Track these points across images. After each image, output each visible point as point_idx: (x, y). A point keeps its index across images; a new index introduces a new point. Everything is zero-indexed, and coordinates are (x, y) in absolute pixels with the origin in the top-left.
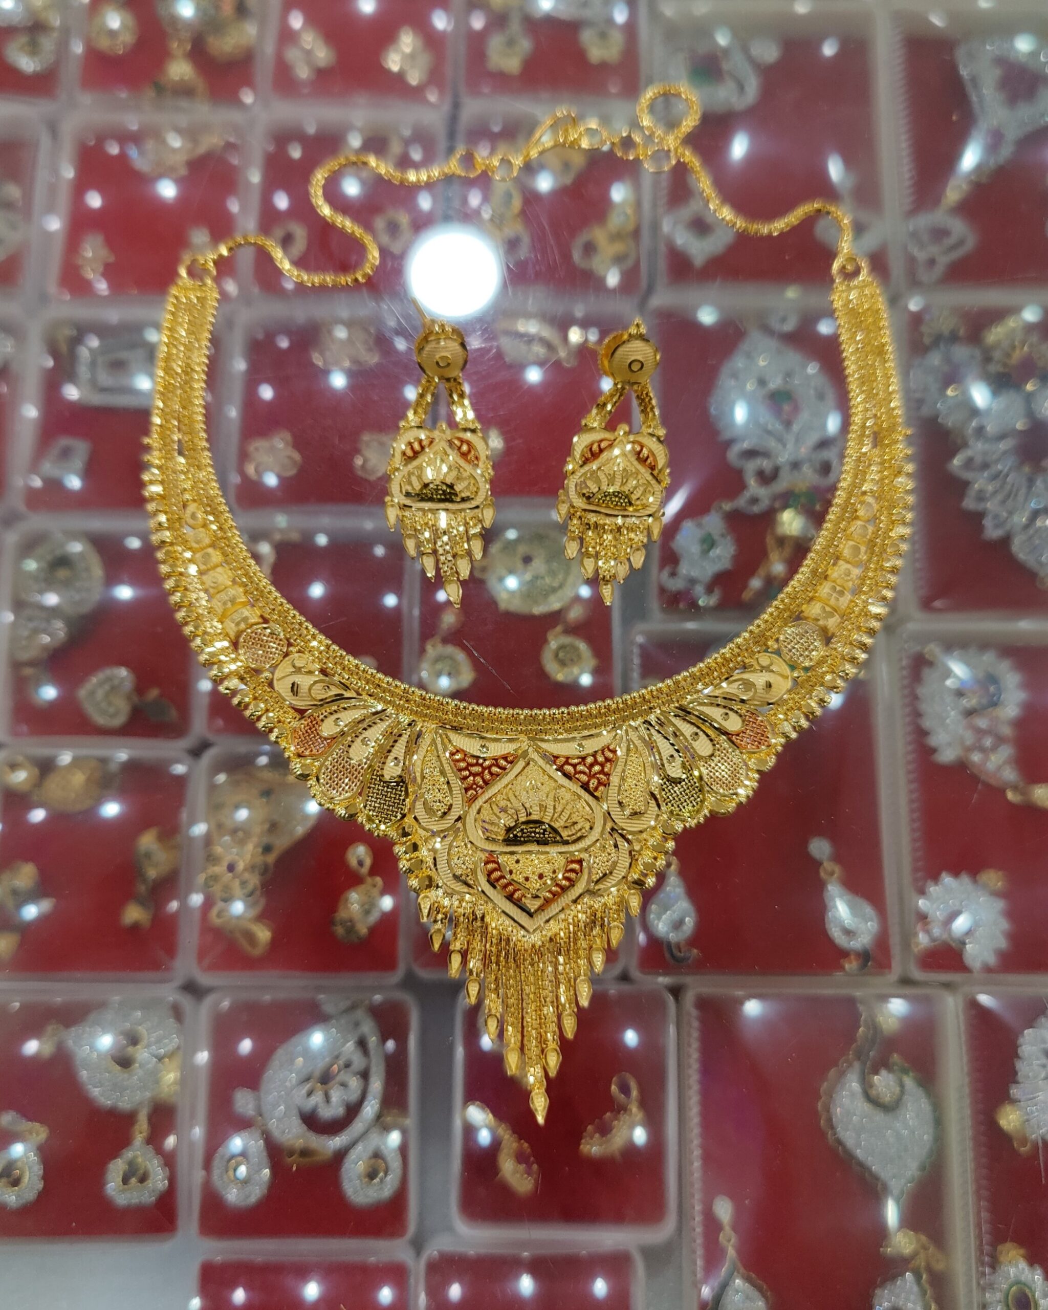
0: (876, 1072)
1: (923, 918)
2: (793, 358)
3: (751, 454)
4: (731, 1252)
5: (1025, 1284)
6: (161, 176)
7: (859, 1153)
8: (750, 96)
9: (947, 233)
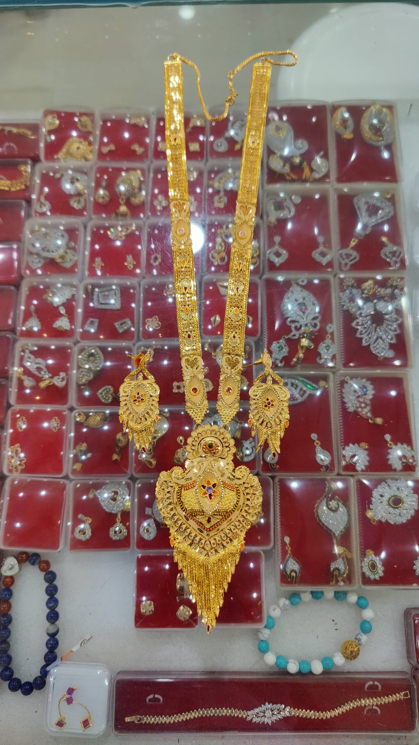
0: (331, 501)
1: (344, 456)
2: (305, 293)
3: (293, 322)
4: (289, 551)
5: (374, 561)
6: (117, 240)
7: (326, 524)
8: (292, 214)
9: (351, 255)
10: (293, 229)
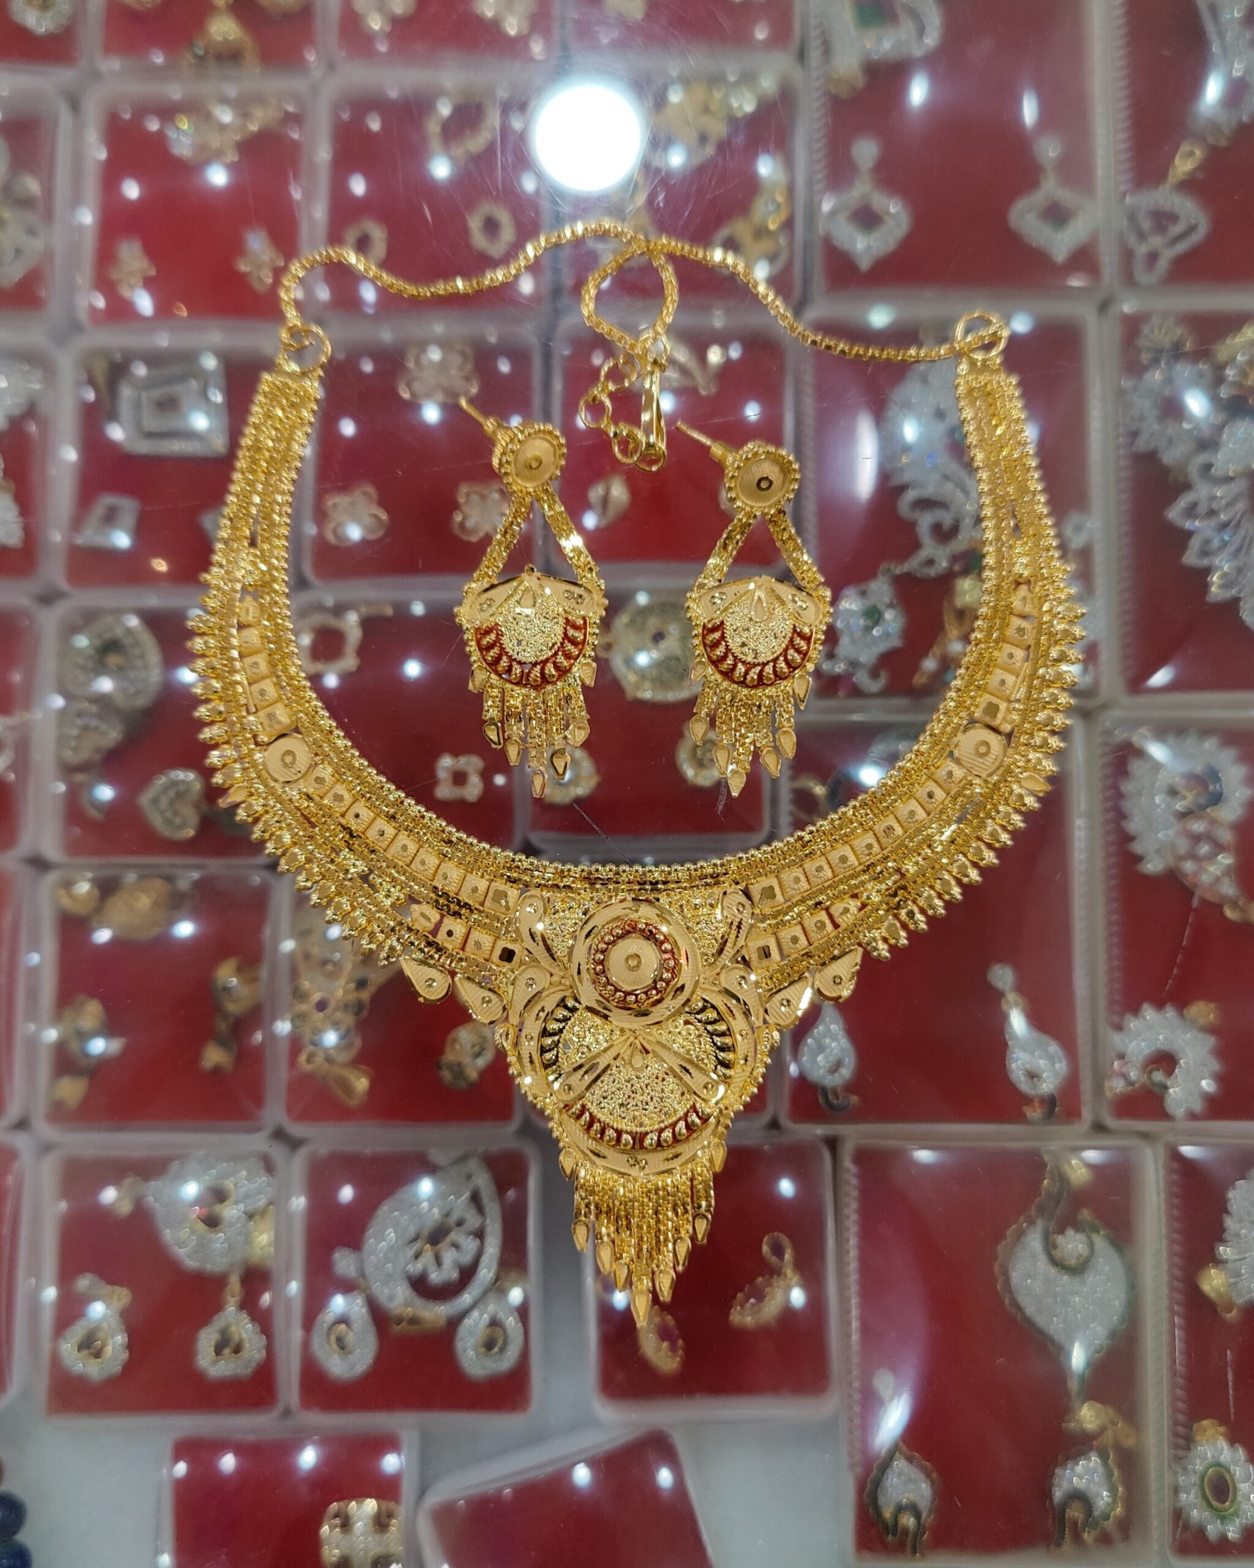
0: (1061, 1231)
1: (1119, 1056)
3: (925, 504)
5: (1223, 1466)
6: (207, 162)
7: (1039, 1320)
8: (932, 39)
9: (1173, 218)
10: (932, 107)
